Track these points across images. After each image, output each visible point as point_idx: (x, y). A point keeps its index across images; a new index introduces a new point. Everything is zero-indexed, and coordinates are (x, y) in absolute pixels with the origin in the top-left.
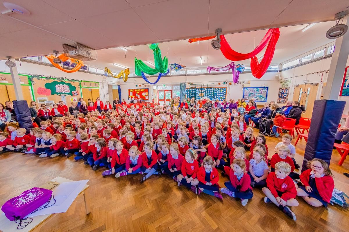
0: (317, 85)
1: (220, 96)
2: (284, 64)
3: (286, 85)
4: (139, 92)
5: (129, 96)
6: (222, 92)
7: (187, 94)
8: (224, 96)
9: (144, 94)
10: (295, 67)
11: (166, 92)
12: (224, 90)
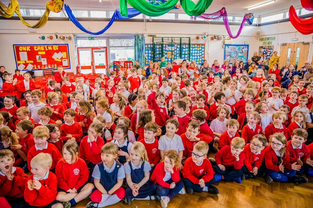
0: (308, 44)
1: (197, 56)
2: (262, 17)
3: (269, 43)
4: (45, 51)
5: (19, 62)
6: (200, 50)
7: (147, 55)
8: (202, 57)
9: (56, 57)
10: (280, 22)
11: (94, 50)
12: (202, 48)
